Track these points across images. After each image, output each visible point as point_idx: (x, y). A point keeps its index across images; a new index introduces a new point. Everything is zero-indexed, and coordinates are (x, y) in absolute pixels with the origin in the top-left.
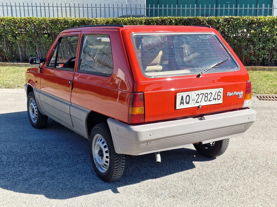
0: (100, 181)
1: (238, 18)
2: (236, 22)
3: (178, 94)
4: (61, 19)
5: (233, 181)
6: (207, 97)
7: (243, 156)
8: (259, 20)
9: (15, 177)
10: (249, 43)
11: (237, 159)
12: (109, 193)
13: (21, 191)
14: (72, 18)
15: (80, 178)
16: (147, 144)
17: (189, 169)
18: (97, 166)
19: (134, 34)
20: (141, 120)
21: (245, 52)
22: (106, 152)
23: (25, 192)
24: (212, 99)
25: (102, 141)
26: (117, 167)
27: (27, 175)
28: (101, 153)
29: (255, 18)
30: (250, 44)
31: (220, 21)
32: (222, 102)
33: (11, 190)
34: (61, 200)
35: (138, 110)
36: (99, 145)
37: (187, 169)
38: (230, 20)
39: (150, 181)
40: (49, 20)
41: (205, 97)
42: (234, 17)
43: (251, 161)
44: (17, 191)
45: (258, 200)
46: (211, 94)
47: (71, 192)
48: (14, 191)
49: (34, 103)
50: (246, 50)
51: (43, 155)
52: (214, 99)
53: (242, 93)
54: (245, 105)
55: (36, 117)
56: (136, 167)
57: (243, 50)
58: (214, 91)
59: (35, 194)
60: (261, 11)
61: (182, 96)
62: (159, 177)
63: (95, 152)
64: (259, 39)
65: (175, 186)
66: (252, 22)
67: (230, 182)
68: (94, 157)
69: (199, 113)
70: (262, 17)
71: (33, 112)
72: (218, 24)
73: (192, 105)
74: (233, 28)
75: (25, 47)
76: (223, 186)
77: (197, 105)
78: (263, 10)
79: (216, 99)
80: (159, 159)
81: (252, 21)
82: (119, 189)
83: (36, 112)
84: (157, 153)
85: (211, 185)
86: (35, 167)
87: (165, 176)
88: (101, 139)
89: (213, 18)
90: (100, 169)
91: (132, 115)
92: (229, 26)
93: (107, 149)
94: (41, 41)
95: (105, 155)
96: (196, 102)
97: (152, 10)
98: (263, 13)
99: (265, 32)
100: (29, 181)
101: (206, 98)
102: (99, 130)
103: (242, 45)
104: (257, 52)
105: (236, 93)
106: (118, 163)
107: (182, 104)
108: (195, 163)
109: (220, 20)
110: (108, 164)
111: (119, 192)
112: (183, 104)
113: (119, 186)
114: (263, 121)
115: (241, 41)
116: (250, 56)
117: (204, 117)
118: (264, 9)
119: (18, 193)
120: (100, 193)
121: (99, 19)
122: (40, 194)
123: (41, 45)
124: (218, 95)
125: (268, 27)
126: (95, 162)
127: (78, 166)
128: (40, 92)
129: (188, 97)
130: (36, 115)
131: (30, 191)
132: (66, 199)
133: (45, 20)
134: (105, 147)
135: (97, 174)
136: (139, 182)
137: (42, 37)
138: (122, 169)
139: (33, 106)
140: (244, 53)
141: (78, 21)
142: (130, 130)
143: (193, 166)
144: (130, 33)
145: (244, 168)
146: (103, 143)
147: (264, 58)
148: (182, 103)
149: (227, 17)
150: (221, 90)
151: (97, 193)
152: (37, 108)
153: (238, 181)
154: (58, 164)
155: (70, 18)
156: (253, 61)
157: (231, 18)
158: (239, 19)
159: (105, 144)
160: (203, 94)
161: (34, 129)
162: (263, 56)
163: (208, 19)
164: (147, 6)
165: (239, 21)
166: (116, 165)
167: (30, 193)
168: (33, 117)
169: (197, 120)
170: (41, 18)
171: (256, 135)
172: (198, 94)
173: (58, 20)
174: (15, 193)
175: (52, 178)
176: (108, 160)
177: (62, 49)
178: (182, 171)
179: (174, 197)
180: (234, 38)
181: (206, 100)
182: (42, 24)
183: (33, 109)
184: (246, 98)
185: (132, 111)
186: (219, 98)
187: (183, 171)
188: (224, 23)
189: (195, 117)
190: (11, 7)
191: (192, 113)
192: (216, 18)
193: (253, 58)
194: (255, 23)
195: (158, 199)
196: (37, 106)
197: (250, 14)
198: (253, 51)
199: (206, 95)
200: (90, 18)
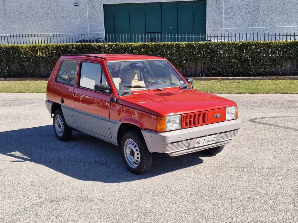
2: (116, 47)
42: (115, 43)
60: (138, 38)
78: (140, 38)
81: (127, 46)
89: (100, 44)
98: (140, 40)
121: (23, 45)
125: (137, 51)
141: (9, 47)
149: (110, 43)
157: (113, 44)
158: (118, 45)
163: (98, 45)
164: (106, 36)
194: (128, 48)
200: (19, 45)
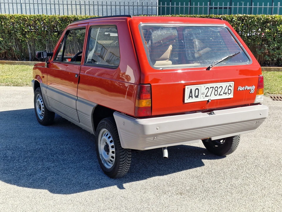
0: (106, 177)
1: (252, 16)
2: (250, 21)
3: (186, 87)
4: (71, 16)
5: (243, 179)
6: (217, 90)
7: (254, 155)
8: (274, 18)
9: (19, 172)
10: (263, 43)
11: (248, 157)
12: (114, 189)
13: (24, 186)
14: (82, 16)
15: (85, 174)
16: (154, 138)
17: (198, 167)
18: (103, 162)
19: (142, 24)
20: (149, 114)
21: (259, 51)
22: (112, 147)
23: (29, 187)
24: (222, 93)
25: (108, 136)
26: (123, 162)
27: (32, 171)
28: (107, 149)
29: (270, 17)
30: (265, 44)
31: (234, 20)
32: (232, 97)
33: (15, 185)
34: (65, 195)
35: (145, 103)
36: (105, 140)
37: (196, 167)
38: (245, 18)
39: (157, 177)
40: (59, 18)
41: (215, 90)
43: (262, 160)
44: (21, 186)
45: (268, 199)
46: (221, 88)
47: (76, 187)
48: (18, 185)
49: (41, 99)
50: (260, 50)
51: (49, 151)
52: (224, 93)
53: (254, 87)
54: (257, 101)
55: (43, 114)
56: (143, 164)
57: (257, 50)
58: (224, 85)
59: (39, 189)
60: (276, 9)
61: (191, 90)
62: (166, 174)
63: (101, 147)
64: (274, 38)
65: (183, 183)
66: (267, 21)
67: (240, 180)
68: (100, 153)
69: (208, 108)
70: (277, 15)
71: (40, 108)
72: (232, 22)
73: (201, 99)
74: (247, 26)
75: (34, 45)
76: (232, 184)
77: (207, 99)
78: (278, 9)
79: (226, 93)
80: (166, 154)
82: (125, 185)
83: (43, 108)
84: (164, 148)
85: (220, 183)
86: (40, 163)
87: (172, 173)
88: (108, 134)
89: (226, 16)
90: (105, 165)
91: (139, 108)
92: (243, 25)
93: (113, 144)
94: (51, 39)
95: (111, 150)
96: (206, 96)
97: (163, 8)
98: (278, 12)
99: (280, 31)
100: (33, 176)
101: (216, 92)
102: (105, 124)
103: (256, 44)
104: (272, 52)
105: (248, 88)
106: (123, 158)
107: (190, 98)
108: (204, 161)
109: (234, 18)
110: (114, 160)
111: (125, 189)
112: (192, 98)
113: (125, 183)
114: (276, 121)
115: (255, 40)
116: (264, 56)
117: (214, 111)
118: (280, 7)
119: (21, 188)
120: (106, 189)
122: (44, 189)
123: (50, 43)
124: (229, 89)
126: (101, 157)
127: (83, 162)
128: (47, 88)
129: (197, 91)
130: (43, 111)
131: (34, 186)
132: (70, 194)
133: (55, 18)
134: (111, 142)
135: (103, 171)
136: (146, 179)
137: (51, 35)
138: (128, 165)
139: (40, 103)
140: (258, 53)
142: (137, 123)
143: (202, 164)
144: (138, 23)
145: (255, 167)
146: (109, 138)
147: (279, 58)
148: (191, 96)
149: (241, 15)
150: (232, 84)
151: (102, 189)
152: (44, 104)
153: (248, 180)
154: (63, 160)
155: (80, 16)
156: (267, 61)
159: (111, 139)
160: (213, 87)
161: (41, 126)
162: (277, 56)
163: (221, 17)
165: (253, 20)
166: (122, 160)
167: (34, 188)
168: (40, 114)
169: (206, 115)
170: (51, 16)
171: (269, 135)
172: (208, 88)
173: (68, 17)
174: (18, 187)
175: (57, 173)
176: (114, 155)
177: (72, 47)
178: (190, 168)
179: (181, 194)
180: (248, 38)
181: (216, 94)
182: (52, 21)
183: (40, 105)
184: (258, 93)
185: (139, 104)
186: (229, 93)
187: (192, 168)
188: (238, 22)
189: (204, 111)
190: (21, 4)
191: (202, 107)
192: (229, 17)
193: (268, 58)
194: (270, 22)
195: (165, 196)
196: (44, 102)
197: (265, 13)
198: (267, 51)
199: (216, 89)
